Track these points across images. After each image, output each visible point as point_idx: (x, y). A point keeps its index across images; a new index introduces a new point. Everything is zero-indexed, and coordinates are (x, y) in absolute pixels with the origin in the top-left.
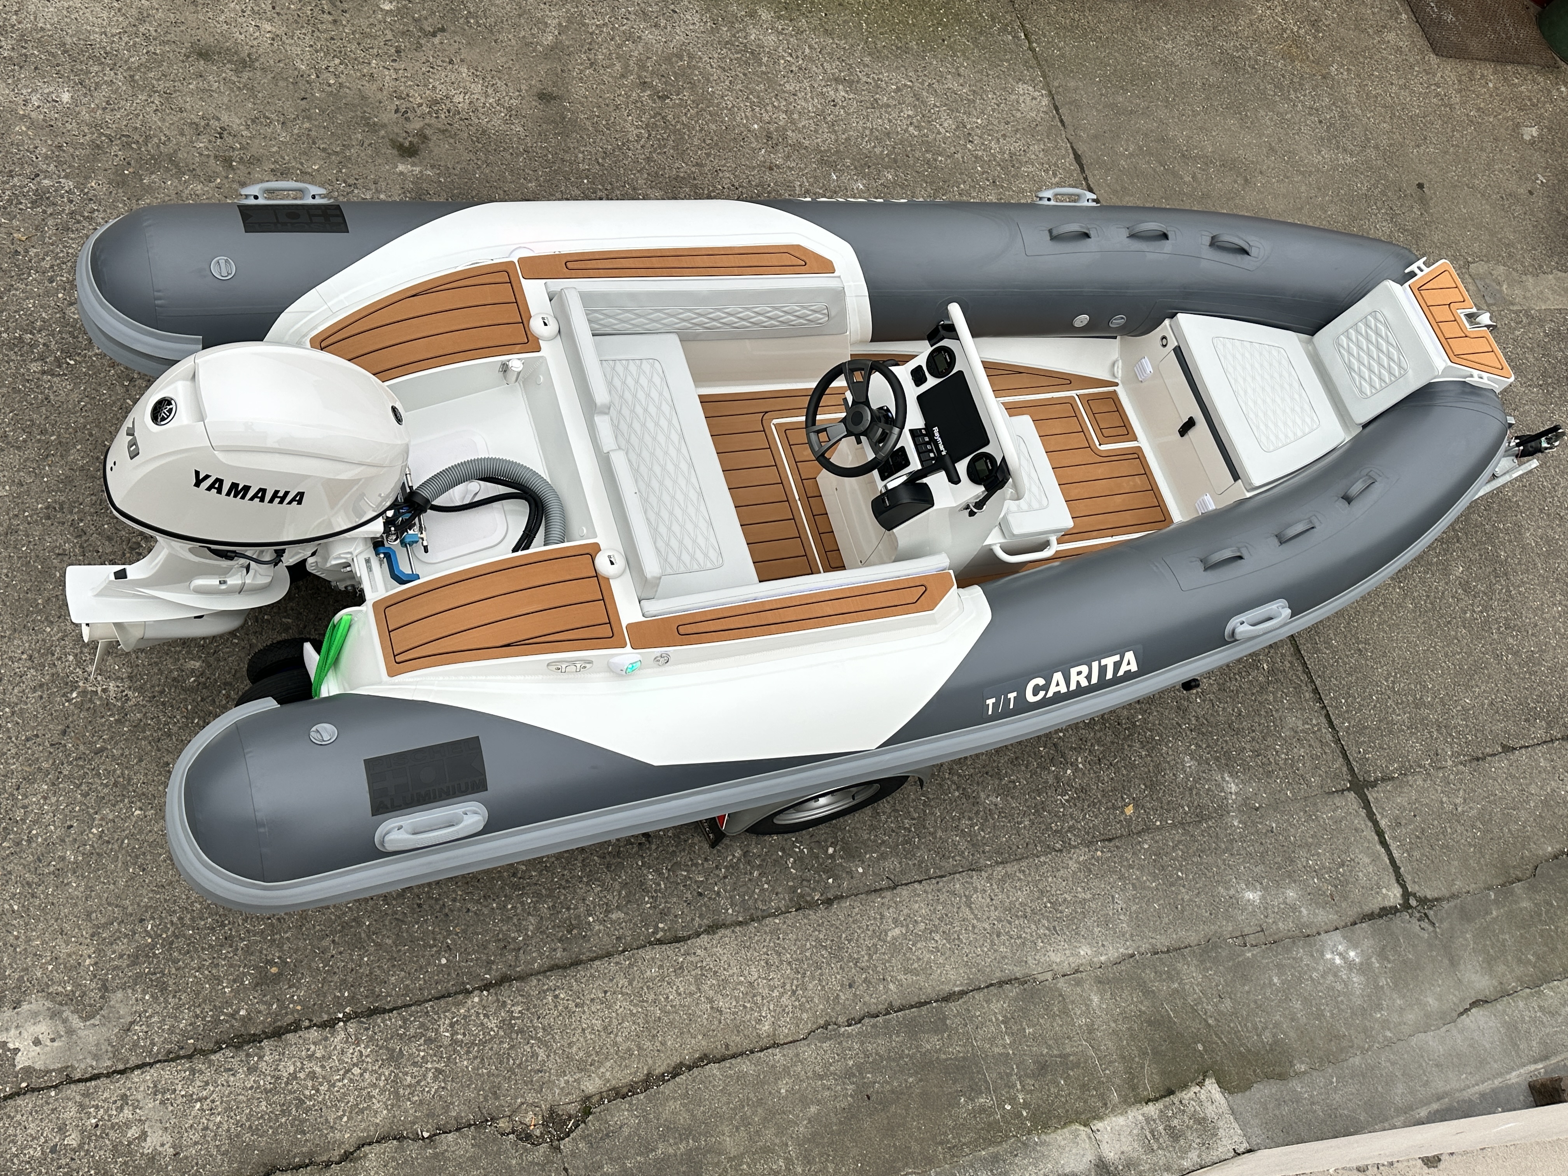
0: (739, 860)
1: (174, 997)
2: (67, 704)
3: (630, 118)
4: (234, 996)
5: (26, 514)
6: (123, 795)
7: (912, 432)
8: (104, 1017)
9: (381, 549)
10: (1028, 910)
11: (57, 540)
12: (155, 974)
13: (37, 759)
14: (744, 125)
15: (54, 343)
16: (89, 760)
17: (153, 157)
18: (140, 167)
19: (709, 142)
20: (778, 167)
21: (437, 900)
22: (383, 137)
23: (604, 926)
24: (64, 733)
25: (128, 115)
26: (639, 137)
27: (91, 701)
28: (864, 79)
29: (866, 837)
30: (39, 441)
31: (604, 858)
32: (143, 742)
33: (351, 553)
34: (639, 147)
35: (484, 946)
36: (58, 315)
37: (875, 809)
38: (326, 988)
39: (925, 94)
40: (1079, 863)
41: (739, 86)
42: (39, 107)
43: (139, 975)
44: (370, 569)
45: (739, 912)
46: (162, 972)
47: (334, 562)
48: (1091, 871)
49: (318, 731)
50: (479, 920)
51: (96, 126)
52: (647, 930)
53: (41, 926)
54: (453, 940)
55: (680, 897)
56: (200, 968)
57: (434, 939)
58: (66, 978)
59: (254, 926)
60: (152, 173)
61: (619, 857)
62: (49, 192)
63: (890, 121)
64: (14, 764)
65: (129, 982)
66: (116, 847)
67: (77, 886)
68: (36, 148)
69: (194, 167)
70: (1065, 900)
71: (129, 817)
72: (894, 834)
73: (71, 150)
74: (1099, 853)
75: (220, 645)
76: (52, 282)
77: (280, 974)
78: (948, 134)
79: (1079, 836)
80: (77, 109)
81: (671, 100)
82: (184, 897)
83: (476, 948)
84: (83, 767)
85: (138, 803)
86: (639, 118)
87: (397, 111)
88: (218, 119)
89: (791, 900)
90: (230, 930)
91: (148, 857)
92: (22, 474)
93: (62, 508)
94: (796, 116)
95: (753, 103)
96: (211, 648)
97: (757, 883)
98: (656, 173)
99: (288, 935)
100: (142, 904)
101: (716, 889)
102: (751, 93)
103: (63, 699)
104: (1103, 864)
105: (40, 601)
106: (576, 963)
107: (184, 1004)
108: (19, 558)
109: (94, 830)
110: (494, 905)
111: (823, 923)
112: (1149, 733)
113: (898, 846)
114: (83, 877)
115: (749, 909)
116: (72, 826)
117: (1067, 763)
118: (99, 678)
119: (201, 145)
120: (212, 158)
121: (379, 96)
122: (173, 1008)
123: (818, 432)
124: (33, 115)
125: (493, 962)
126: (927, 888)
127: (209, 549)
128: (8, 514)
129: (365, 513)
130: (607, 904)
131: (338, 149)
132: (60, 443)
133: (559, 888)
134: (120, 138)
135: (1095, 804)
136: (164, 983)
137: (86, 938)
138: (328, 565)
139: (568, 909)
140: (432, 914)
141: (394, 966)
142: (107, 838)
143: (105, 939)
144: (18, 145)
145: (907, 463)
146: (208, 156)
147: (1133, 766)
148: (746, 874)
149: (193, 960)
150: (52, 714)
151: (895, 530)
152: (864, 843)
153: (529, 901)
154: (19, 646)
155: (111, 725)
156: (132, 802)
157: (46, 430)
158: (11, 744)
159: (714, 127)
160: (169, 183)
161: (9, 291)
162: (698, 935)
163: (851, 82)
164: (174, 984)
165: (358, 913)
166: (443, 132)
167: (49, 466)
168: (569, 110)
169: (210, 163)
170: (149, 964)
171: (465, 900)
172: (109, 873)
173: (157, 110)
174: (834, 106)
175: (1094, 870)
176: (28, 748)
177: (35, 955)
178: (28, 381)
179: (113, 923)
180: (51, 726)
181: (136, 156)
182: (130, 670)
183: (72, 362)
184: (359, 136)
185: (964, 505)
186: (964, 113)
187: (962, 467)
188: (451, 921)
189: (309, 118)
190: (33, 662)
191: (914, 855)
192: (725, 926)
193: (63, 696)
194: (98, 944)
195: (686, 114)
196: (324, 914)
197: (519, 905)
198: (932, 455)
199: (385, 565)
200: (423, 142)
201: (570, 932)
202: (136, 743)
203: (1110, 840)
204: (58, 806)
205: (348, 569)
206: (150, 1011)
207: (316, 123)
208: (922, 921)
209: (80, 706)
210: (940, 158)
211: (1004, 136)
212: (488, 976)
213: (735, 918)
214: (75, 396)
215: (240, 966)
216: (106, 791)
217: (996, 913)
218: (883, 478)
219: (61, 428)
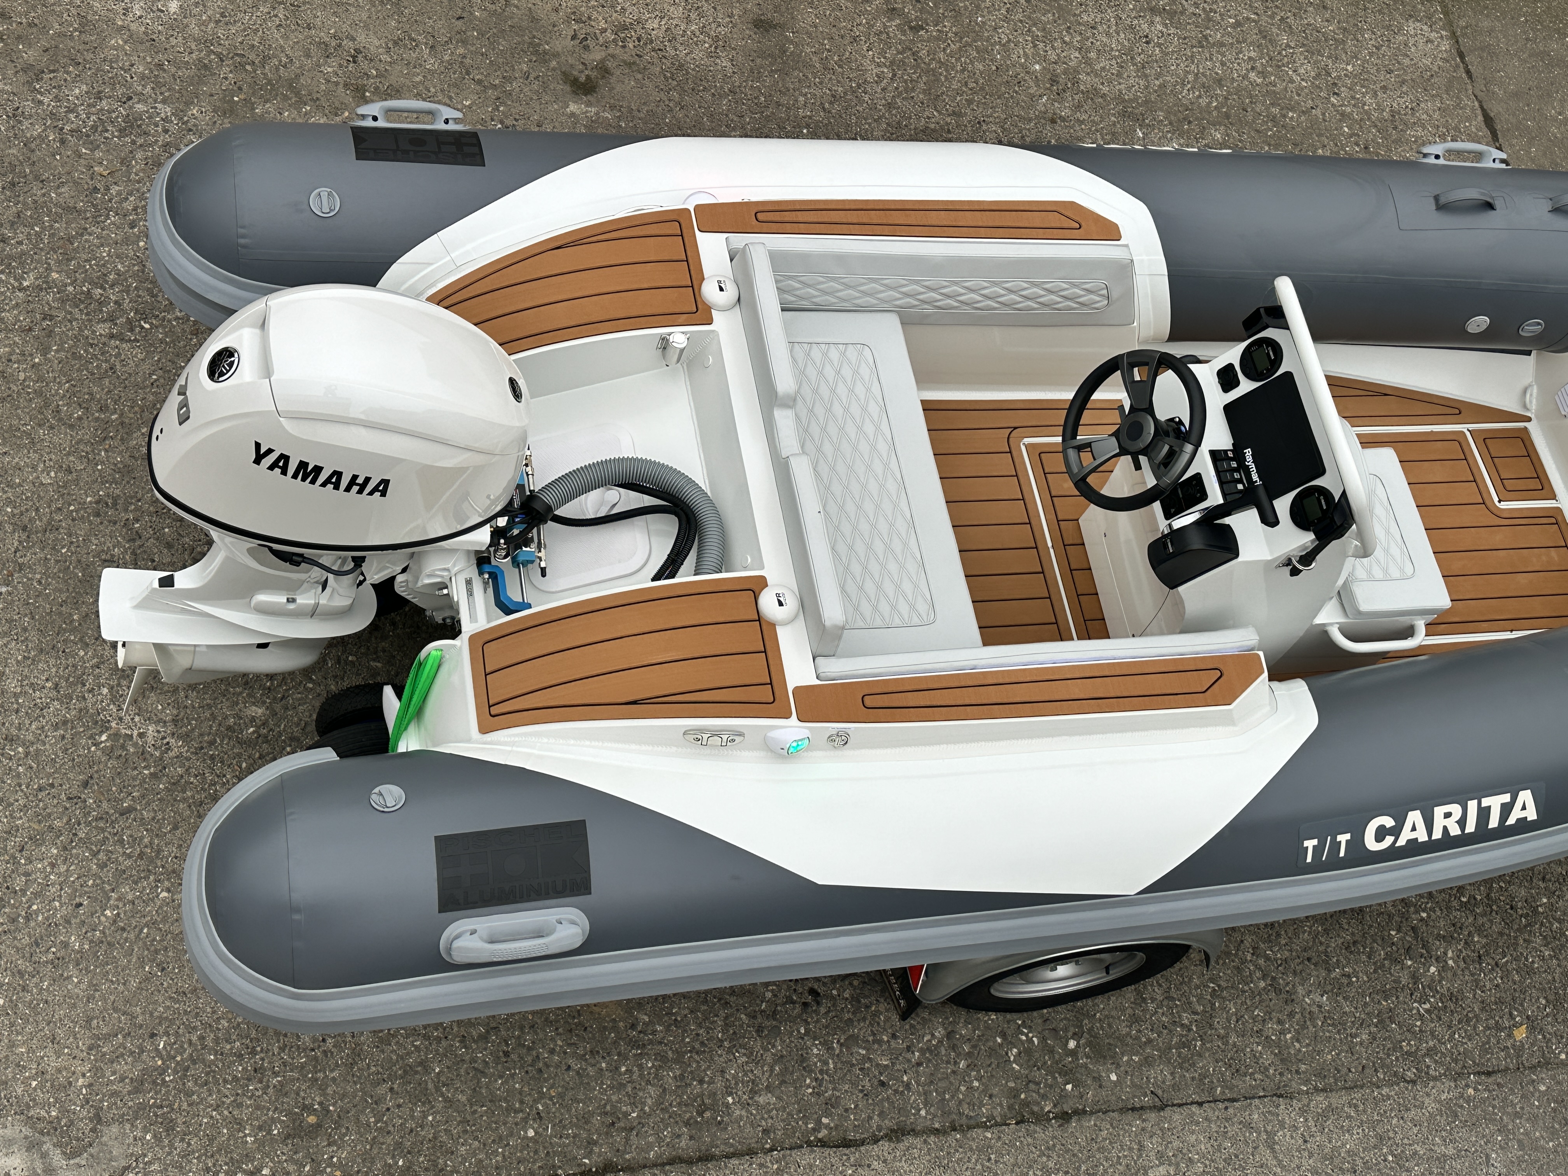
0: (940, 1042)
1: (182, 1140)
2: (93, 749)
3: (870, 53)
4: (258, 1148)
5: (72, 508)
6: (149, 871)
7: (1214, 454)
8: (92, 1156)
9: (487, 568)
10: (1359, 1162)
11: (105, 543)
12: (161, 1107)
13: (49, 815)
14: (1022, 65)
15: (127, 301)
16: (112, 822)
17: (269, 82)
18: (254, 94)
19: (972, 85)
20: (1063, 119)
21: (529, 1049)
22: (554, 69)
23: (748, 1111)
24: (86, 784)
25: (245, 30)
26: (880, 77)
27: (123, 747)
28: (1192, 9)
29: (1125, 1030)
30: (97, 419)
31: (755, 1017)
32: (181, 806)
33: (448, 570)
34: (879, 91)
35: (586, 1119)
36: (136, 268)
37: (1139, 993)
38: (375, 1151)
39: (1275, 30)
40: (1440, 1102)
41: (1020, 16)
42: (140, 17)
43: (142, 1107)
44: (470, 593)
45: (935, 1116)
46: (171, 1106)
47: (427, 581)
48: (1456, 1116)
49: (380, 794)
50: (582, 1083)
51: (205, 42)
52: (806, 1124)
53: (29, 1028)
54: (546, 1106)
55: (854, 1084)
56: (218, 1106)
57: (522, 1102)
58: (51, 1100)
59: (293, 1058)
60: (266, 102)
61: (775, 1019)
62: (141, 119)
63: (1223, 64)
64: (21, 818)
65: (128, 1114)
66: (132, 936)
67: (79, 982)
68: (132, 65)
69: (318, 95)
70: (1415, 1153)
71: (152, 900)
72: (1165, 1031)
73: (173, 70)
74: (1471, 1091)
75: (290, 689)
76: (132, 227)
77: (319, 1125)
78: (1304, 84)
79: (1441, 1064)
80: (185, 21)
81: (927, 31)
82: (209, 1010)
83: (575, 1120)
84: (103, 830)
85: (166, 883)
86: (882, 53)
87: (574, 37)
88: (353, 39)
89: (1011, 1107)
90: (262, 1059)
91: (171, 954)
92: (72, 458)
93: (115, 504)
94: (1093, 55)
95: (1035, 38)
96: (279, 692)
97: (964, 1077)
98: (899, 123)
99: (335, 1074)
100: (156, 1014)
101: (905, 1078)
102: (1035, 25)
103: (90, 742)
104: (1475, 1107)
105: (75, 617)
106: (706, 1158)
107: (193, 1152)
108: (57, 561)
109: (108, 912)
110: (604, 1065)
111: (1054, 1145)
112: (1556, 925)
113: (1170, 1049)
114: (88, 971)
115: (950, 1113)
116: (81, 905)
117: (1429, 957)
118: (137, 719)
119: (329, 70)
120: (341, 86)
121: (554, 17)
122: (179, 1155)
123: (1080, 448)
124: (133, 26)
125: (595, 1143)
126: (1210, 1114)
127: (270, 549)
128: (49, 507)
129: (468, 518)
130: (753, 1082)
131: (497, 82)
132: (122, 423)
133: (690, 1051)
134: (232, 58)
135: (1468, 1020)
136: (172, 1121)
137: (82, 1051)
138: (420, 584)
139: (701, 1082)
140: (522, 1067)
141: (465, 1132)
142: (122, 924)
143: (104, 1055)
144: (111, 61)
145: (1204, 496)
146: (337, 84)
147: (1530, 971)
148: (948, 1062)
149: (210, 1095)
150: (74, 760)
151: (1181, 589)
152: (1121, 1039)
153: (650, 1065)
154: (44, 670)
155: (144, 779)
156: (159, 881)
157: (107, 406)
158: (20, 793)
159: (981, 67)
160: (286, 114)
161: (82, 235)
162: (876, 1141)
163: (1172, 14)
164: (184, 1123)
165: (426, 1054)
166: (630, 65)
167: (106, 451)
168: (792, 42)
169: (339, 91)
170: (156, 1093)
171: (565, 1053)
172: (119, 969)
173: (280, 25)
174: (1147, 43)
175: (1463, 1114)
176: (40, 801)
177: (18, 1065)
178: (91, 345)
179: (117, 1035)
180: (71, 775)
181: (249, 80)
182: (175, 712)
183: (147, 326)
184: (525, 67)
185: (1283, 559)
186: (1329, 57)
187: (1283, 505)
188: (546, 1080)
189: (464, 42)
190: (58, 692)
191: (1194, 1064)
192: (913, 1132)
193: (89, 738)
194: (96, 1060)
195: (944, 49)
196: (383, 1051)
197: (635, 1069)
198: (1240, 487)
199: (490, 590)
200: (603, 77)
201: (701, 1113)
202: (172, 805)
203: (1489, 1074)
204: (67, 877)
205: (445, 591)
206: (150, 1155)
207: (473, 49)
208: (1199, 1161)
209: (109, 752)
210: (1290, 114)
211: (1384, 88)
212: (587, 1161)
213: (929, 1123)
214: (146, 367)
215: (269, 1110)
216: (128, 863)
217: (1311, 1161)
218: (1168, 515)
219: (124, 406)
